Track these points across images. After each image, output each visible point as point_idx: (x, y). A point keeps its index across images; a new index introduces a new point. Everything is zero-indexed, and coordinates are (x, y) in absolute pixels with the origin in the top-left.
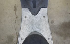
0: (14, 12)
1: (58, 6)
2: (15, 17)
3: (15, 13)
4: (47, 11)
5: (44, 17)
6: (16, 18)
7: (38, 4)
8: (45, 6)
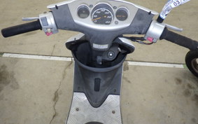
0: (53, 103)
1: (145, 100)
2: (53, 114)
3: (54, 106)
4: (119, 101)
5: (114, 112)
6: (54, 116)
7: (104, 86)
8: (116, 92)
